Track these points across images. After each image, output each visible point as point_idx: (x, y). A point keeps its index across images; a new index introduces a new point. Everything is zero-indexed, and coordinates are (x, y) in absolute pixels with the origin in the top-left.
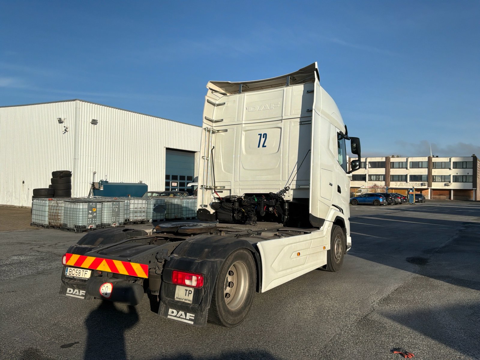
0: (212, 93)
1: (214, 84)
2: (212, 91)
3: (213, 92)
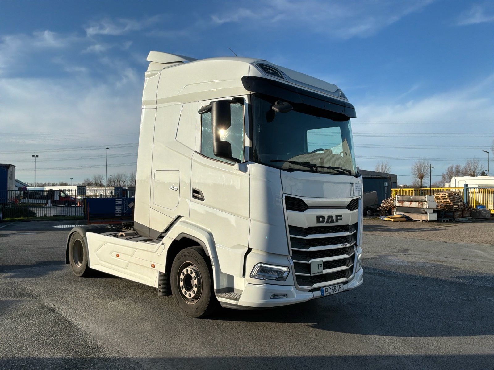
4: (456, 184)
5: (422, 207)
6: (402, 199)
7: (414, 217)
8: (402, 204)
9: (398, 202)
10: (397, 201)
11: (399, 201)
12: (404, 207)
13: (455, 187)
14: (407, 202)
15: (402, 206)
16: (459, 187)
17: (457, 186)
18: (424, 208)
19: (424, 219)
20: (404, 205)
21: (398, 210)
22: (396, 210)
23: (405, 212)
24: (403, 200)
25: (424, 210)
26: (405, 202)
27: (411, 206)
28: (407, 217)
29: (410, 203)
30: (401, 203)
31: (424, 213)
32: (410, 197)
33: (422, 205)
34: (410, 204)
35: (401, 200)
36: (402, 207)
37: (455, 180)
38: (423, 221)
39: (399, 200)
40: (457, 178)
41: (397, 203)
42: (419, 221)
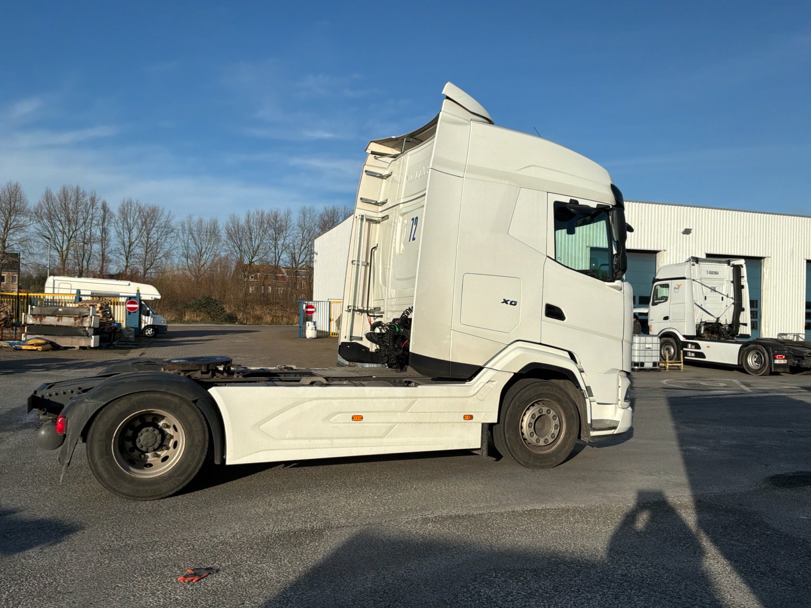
0: (377, 159)
1: (379, 144)
2: (374, 156)
3: (377, 156)
4: (54, 288)
5: (81, 325)
6: (41, 311)
7: (63, 342)
8: (41, 321)
9: (31, 316)
10: (30, 314)
11: (34, 316)
12: (43, 325)
13: (52, 293)
14: (50, 317)
15: (39, 323)
16: (60, 293)
17: (56, 291)
18: (85, 327)
19: (83, 345)
20: (44, 322)
21: (30, 331)
22: (27, 331)
23: (45, 335)
24: (43, 313)
25: (86, 331)
26: (47, 317)
27: (60, 323)
28: (52, 343)
29: (57, 318)
30: (38, 319)
31: (85, 335)
32: (58, 309)
33: (82, 322)
34: (58, 320)
35: (39, 313)
36: (40, 325)
37: (54, 281)
38: (81, 348)
39: (34, 313)
40: (56, 278)
41: (28, 318)
42: (74, 348)
